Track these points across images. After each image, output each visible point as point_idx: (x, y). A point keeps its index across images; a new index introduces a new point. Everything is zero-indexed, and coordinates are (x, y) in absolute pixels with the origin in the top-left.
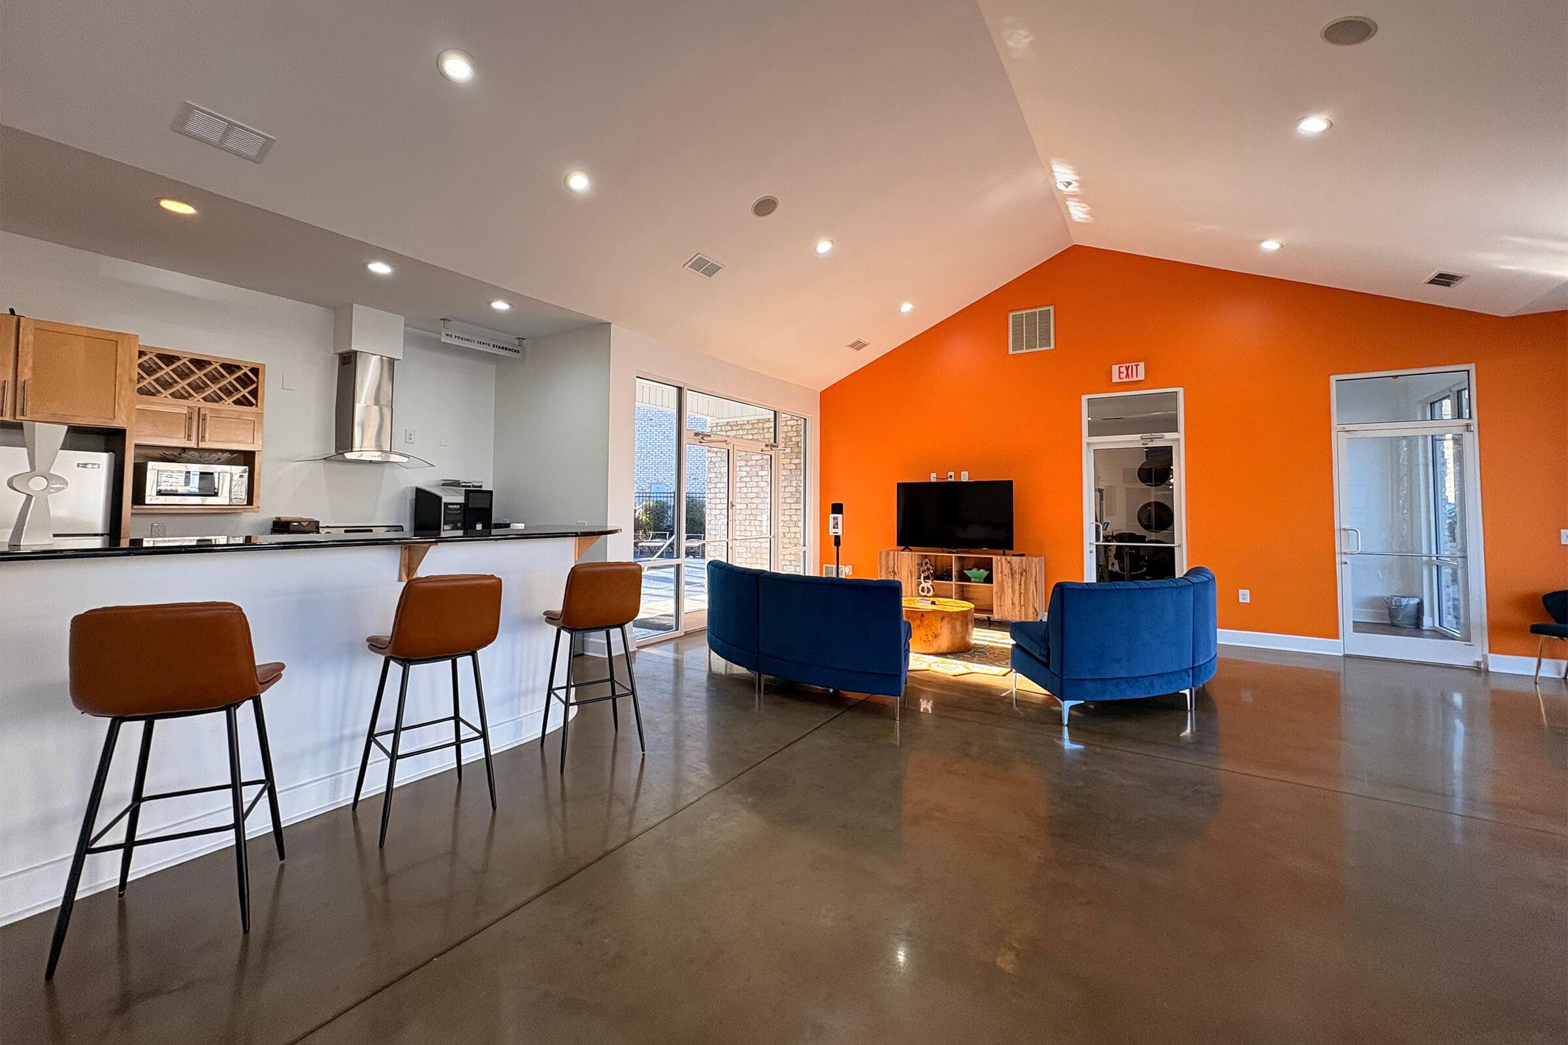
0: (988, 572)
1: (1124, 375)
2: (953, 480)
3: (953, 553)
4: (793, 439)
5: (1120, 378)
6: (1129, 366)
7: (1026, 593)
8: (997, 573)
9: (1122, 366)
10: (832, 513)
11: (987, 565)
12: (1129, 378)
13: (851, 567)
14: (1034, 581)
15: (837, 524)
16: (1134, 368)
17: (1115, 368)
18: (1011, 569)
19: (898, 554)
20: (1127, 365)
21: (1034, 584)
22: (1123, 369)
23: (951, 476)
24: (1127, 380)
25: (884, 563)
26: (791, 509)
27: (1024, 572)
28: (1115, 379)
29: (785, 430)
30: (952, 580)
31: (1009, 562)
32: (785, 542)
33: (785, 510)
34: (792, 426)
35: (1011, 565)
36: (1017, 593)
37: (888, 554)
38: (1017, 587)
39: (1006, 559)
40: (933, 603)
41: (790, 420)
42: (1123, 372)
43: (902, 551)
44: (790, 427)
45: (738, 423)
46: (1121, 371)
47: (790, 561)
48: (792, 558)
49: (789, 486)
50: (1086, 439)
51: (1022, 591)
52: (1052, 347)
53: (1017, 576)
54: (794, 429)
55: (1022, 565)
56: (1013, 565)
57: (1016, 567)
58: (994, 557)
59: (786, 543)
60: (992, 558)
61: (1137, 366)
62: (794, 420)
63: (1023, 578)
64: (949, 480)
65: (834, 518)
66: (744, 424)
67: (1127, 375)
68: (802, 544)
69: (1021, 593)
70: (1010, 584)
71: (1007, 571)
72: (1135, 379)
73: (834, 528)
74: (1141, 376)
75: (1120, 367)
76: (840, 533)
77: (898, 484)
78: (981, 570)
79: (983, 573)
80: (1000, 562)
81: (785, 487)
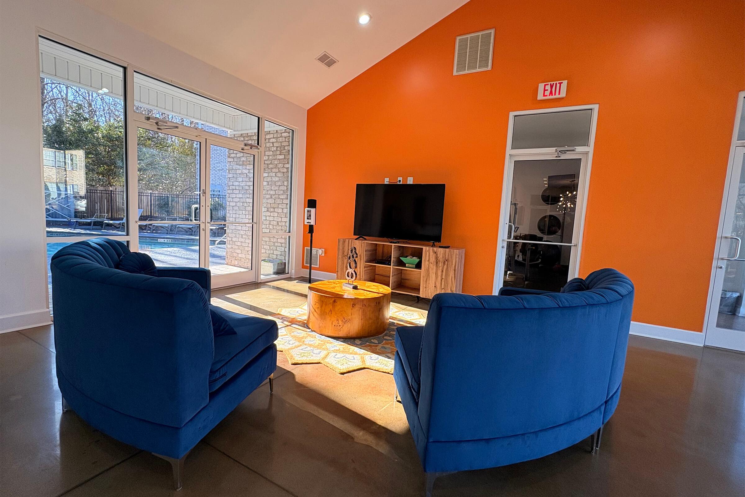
0: (419, 260)
1: (547, 93)
2: (401, 183)
3: (394, 243)
4: (286, 148)
5: (544, 95)
6: (553, 84)
7: (446, 279)
8: (425, 260)
9: (548, 84)
10: (308, 207)
11: (418, 254)
12: (552, 95)
13: (324, 250)
14: (453, 268)
15: (310, 216)
16: (558, 85)
17: (541, 86)
18: (437, 258)
19: (352, 241)
20: (552, 83)
21: (453, 271)
22: (548, 87)
23: (400, 180)
24: (551, 97)
25: (341, 248)
26: (283, 203)
27: (446, 261)
28: (540, 97)
29: (281, 141)
30: (390, 265)
31: (435, 253)
32: (278, 228)
33: (278, 204)
34: (285, 137)
35: (437, 255)
36: (439, 278)
37: (344, 242)
38: (440, 273)
39: (433, 250)
40: (355, 288)
41: (284, 133)
42: (547, 90)
43: (356, 239)
44: (284, 138)
45: (249, 135)
46: (546, 89)
47: (281, 243)
48: (283, 241)
49: (281, 185)
50: (509, 151)
51: (444, 277)
52: (490, 68)
53: (441, 264)
54: (287, 140)
55: (445, 256)
56: (438, 255)
57: (440, 257)
58: (424, 248)
59: (279, 230)
60: (422, 248)
61: (560, 84)
62: (287, 132)
63: (445, 267)
64: (398, 183)
65: (308, 211)
66: (252, 136)
67: (551, 93)
68: (288, 231)
69: (442, 279)
70: (435, 271)
71: (433, 259)
72: (557, 96)
73: (308, 219)
74: (563, 94)
75: (545, 85)
76: (313, 223)
77: (357, 184)
78: (414, 258)
79: (416, 260)
80: (428, 252)
81: (280, 186)
